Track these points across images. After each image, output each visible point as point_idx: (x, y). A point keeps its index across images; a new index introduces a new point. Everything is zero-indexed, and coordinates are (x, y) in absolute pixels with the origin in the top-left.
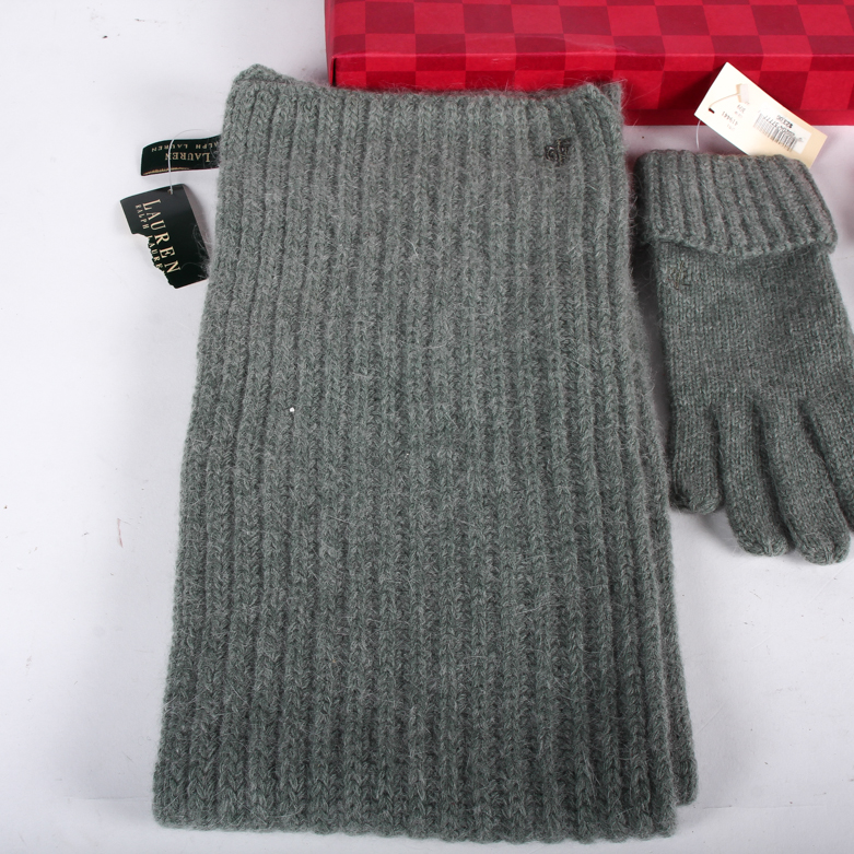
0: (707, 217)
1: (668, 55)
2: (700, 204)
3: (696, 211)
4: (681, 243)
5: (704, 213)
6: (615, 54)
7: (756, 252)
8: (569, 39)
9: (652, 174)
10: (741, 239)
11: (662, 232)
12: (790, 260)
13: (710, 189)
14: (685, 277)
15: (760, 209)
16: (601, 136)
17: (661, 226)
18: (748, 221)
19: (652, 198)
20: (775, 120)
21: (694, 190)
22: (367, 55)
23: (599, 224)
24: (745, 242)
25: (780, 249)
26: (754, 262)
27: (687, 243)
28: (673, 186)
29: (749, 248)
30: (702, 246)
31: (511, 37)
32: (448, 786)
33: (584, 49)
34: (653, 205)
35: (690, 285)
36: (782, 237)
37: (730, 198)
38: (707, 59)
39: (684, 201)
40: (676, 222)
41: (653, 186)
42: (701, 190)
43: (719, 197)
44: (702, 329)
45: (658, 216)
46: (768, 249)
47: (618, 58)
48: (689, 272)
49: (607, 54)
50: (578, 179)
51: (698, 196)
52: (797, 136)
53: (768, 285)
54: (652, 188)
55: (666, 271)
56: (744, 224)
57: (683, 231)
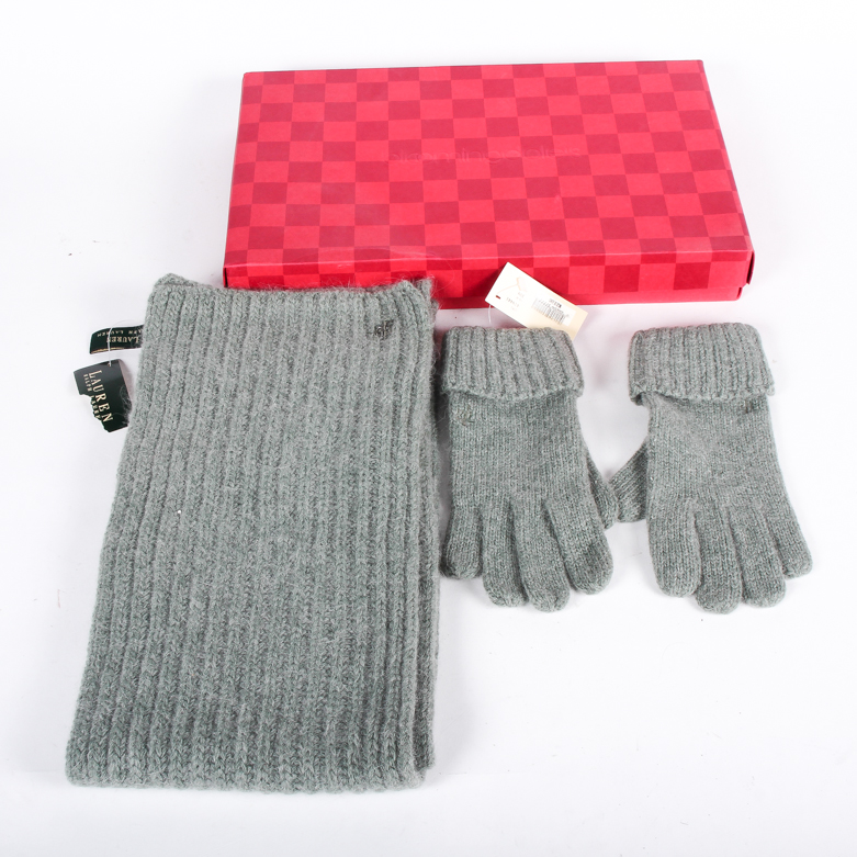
0: (488, 373)
1: (464, 258)
2: (484, 364)
3: (480, 369)
4: (468, 392)
5: (487, 370)
6: (425, 259)
7: (522, 397)
8: (393, 249)
9: (451, 343)
10: (512, 388)
11: (454, 385)
12: (548, 402)
13: (492, 353)
14: (470, 416)
15: (529, 366)
16: (414, 318)
17: (453, 381)
18: (518, 375)
19: (449, 361)
20: (548, 302)
21: (480, 354)
22: (247, 265)
23: (405, 380)
24: (515, 390)
25: (538, 395)
26: (523, 404)
27: (472, 392)
28: (465, 351)
29: (517, 395)
30: (482, 394)
31: (352, 249)
32: (262, 753)
33: (403, 256)
34: (449, 365)
35: (474, 422)
36: (541, 386)
37: (507, 359)
38: (493, 260)
39: (472, 362)
40: (465, 378)
41: (451, 352)
42: (485, 354)
43: (499, 359)
44: (480, 453)
45: (453, 374)
46: (531, 395)
47: (428, 261)
48: (474, 413)
49: (420, 259)
50: (394, 349)
51: (483, 359)
52: (565, 313)
53: (531, 421)
54: (450, 354)
55: (456, 412)
56: (515, 378)
57: (470, 383)
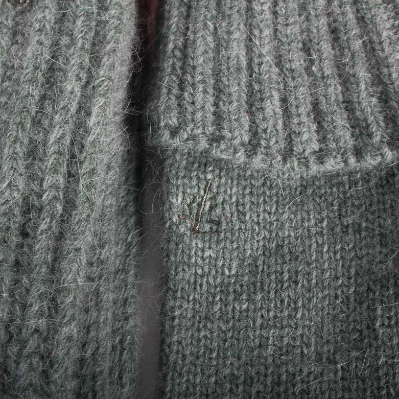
0: (254, 103)
2: (244, 74)
3: (237, 89)
5: (251, 93)
7: (332, 165)
10: (308, 140)
11: (174, 133)
13: (266, 49)
14: (212, 208)
15: (347, 81)
17: (174, 122)
18: (324, 107)
19: (167, 65)
21: (238, 51)
24: (316, 147)
25: (370, 162)
27: (216, 153)
28: (203, 43)
29: (321, 156)
30: (240, 158)
34: (167, 80)
35: (219, 223)
36: (377, 139)
37: (298, 61)
39: (217, 74)
40: (199, 115)
41: (173, 42)
42: (249, 49)
43: (279, 63)
44: (230, 308)
45: (173, 102)
46: (352, 160)
48: (220, 199)
50: (40, 43)
51: (244, 63)
54: (171, 46)
56: (318, 114)
57: (210, 130)
